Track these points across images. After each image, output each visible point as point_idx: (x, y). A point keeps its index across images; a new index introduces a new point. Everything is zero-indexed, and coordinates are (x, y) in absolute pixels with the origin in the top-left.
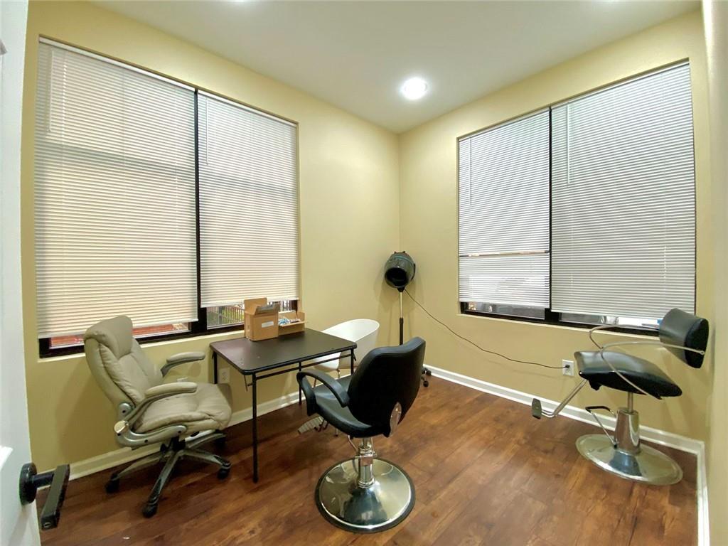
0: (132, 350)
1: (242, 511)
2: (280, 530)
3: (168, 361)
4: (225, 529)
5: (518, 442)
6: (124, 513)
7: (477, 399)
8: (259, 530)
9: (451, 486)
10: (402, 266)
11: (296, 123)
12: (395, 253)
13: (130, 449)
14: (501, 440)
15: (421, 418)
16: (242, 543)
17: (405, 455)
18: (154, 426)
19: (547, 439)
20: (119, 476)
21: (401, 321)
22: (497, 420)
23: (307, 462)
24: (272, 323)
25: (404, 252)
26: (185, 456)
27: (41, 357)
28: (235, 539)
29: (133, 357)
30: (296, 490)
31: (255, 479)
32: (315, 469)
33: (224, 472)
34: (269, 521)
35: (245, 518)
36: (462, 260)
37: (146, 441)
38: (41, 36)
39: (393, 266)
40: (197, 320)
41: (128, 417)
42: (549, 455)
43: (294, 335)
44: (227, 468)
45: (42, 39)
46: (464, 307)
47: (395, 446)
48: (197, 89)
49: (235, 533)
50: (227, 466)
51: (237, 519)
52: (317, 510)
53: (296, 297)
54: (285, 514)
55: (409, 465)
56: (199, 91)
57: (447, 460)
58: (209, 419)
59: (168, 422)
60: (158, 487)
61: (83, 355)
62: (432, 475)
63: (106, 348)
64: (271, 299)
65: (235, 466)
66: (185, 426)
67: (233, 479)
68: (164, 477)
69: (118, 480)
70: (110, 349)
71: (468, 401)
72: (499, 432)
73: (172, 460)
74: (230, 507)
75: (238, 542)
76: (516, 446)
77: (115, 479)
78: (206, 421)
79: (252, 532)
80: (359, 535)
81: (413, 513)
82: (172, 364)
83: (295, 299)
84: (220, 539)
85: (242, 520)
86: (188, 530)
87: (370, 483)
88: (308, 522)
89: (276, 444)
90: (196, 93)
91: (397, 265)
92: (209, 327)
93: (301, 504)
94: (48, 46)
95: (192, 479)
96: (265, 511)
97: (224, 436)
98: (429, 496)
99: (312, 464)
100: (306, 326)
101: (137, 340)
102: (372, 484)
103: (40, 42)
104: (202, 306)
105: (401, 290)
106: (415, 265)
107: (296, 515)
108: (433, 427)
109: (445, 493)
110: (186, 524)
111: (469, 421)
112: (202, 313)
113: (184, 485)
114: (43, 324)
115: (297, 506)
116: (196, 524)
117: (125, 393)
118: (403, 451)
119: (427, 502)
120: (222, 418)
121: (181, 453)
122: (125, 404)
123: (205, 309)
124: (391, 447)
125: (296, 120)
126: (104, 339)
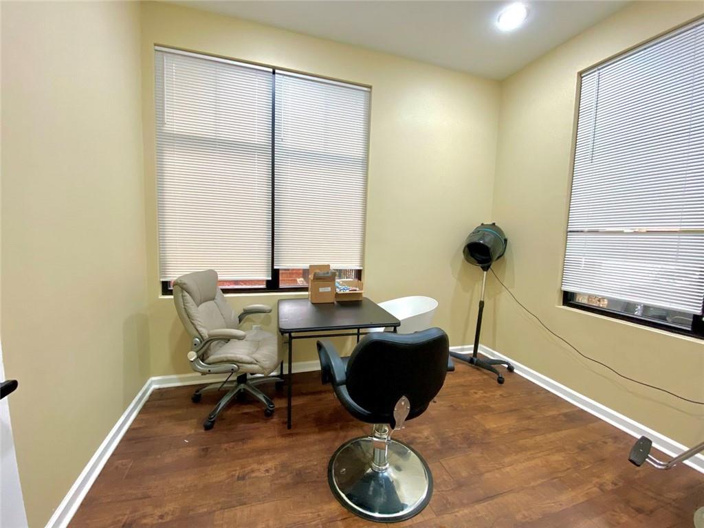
0: (216, 297)
1: (267, 450)
2: (289, 479)
3: (244, 310)
4: (250, 460)
5: (601, 486)
6: (194, 421)
7: (565, 415)
8: (273, 472)
9: (478, 507)
10: (487, 241)
11: (370, 87)
12: (482, 224)
13: (200, 374)
14: (575, 475)
15: (477, 417)
16: (256, 477)
17: (439, 452)
18: (217, 361)
19: (650, 494)
20: (200, 392)
21: (482, 304)
22: (582, 449)
23: (338, 426)
24: (329, 289)
25: (494, 224)
26: (244, 389)
27: (163, 295)
28: (253, 471)
29: (215, 302)
30: (317, 447)
31: (289, 426)
32: (342, 434)
33: (269, 411)
34: (284, 466)
35: (268, 457)
36: (571, 237)
37: (209, 371)
38: (155, 45)
39: (475, 239)
40: (270, 278)
41: (198, 349)
42: (640, 516)
43: (352, 303)
44: (271, 409)
45: (157, 48)
46: (568, 298)
47: (432, 438)
48: (274, 69)
49: (255, 466)
50: (272, 408)
51: (262, 455)
52: (326, 474)
53: (361, 266)
54: (299, 466)
55: (437, 464)
56: (277, 71)
57: (487, 475)
58: (256, 364)
59: (225, 360)
60: (217, 409)
61: (172, 297)
62: (460, 485)
63: (186, 294)
64: (334, 266)
65: (278, 409)
66: (238, 366)
67: (275, 419)
68: (223, 402)
69: (200, 394)
70: (190, 295)
71: (550, 413)
72: (577, 466)
73: (234, 390)
74: (262, 443)
75: (253, 475)
76: (595, 489)
77: (197, 393)
78: (253, 366)
79: (267, 471)
80: (353, 515)
81: (419, 518)
82: (247, 312)
83: (358, 268)
84: (243, 467)
85: (265, 458)
86: (226, 450)
87: (384, 468)
88: (315, 482)
89: (320, 400)
90: (274, 73)
91: (480, 239)
92: (282, 286)
93: (315, 463)
94: (160, 53)
95: (247, 410)
96: (285, 456)
97: (283, 380)
98: (445, 507)
99: (342, 428)
100: (364, 295)
101: (221, 289)
102: (386, 469)
103: (156, 50)
104: (275, 267)
105: (486, 269)
106: (506, 240)
107: (307, 471)
108: (486, 432)
109: (466, 511)
110: (226, 445)
111: (538, 438)
112: (275, 273)
113: (239, 412)
114: (163, 271)
115: (312, 463)
116: (233, 448)
117: (197, 330)
118: (438, 446)
119: (439, 513)
120: (266, 366)
121: (242, 386)
122: (197, 339)
123: (278, 270)
124: (427, 438)
125: (370, 84)
126: (185, 286)
